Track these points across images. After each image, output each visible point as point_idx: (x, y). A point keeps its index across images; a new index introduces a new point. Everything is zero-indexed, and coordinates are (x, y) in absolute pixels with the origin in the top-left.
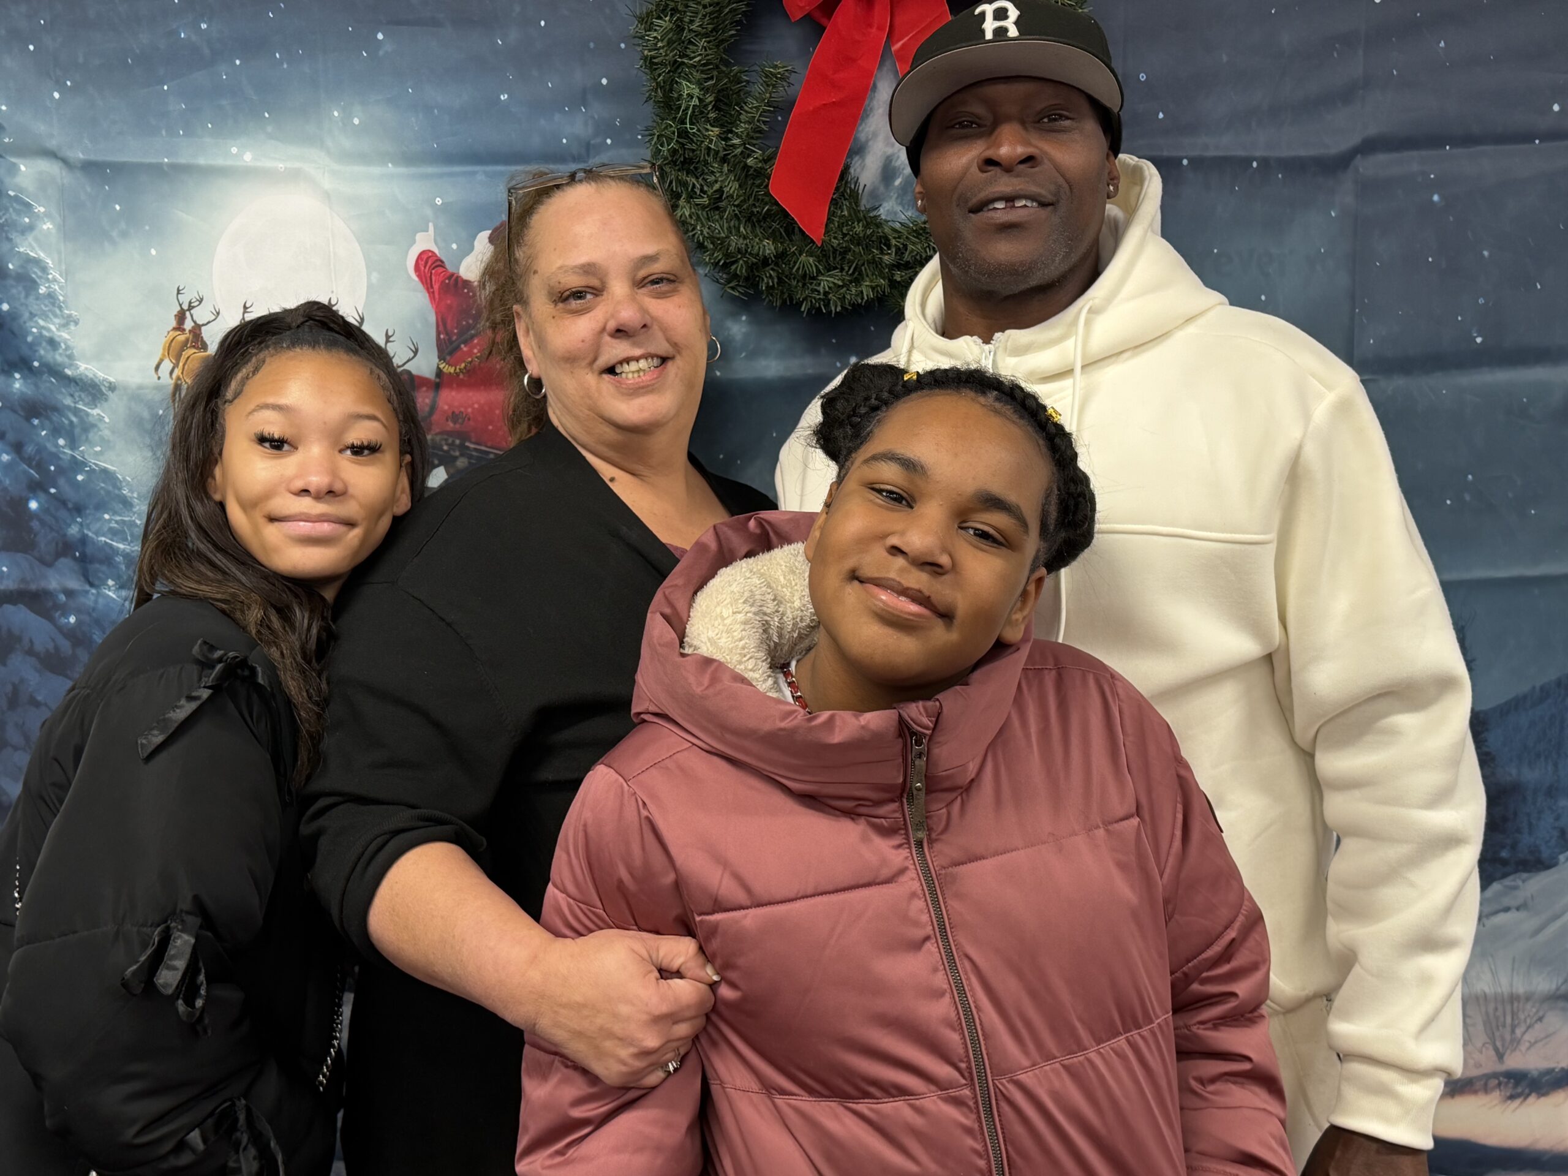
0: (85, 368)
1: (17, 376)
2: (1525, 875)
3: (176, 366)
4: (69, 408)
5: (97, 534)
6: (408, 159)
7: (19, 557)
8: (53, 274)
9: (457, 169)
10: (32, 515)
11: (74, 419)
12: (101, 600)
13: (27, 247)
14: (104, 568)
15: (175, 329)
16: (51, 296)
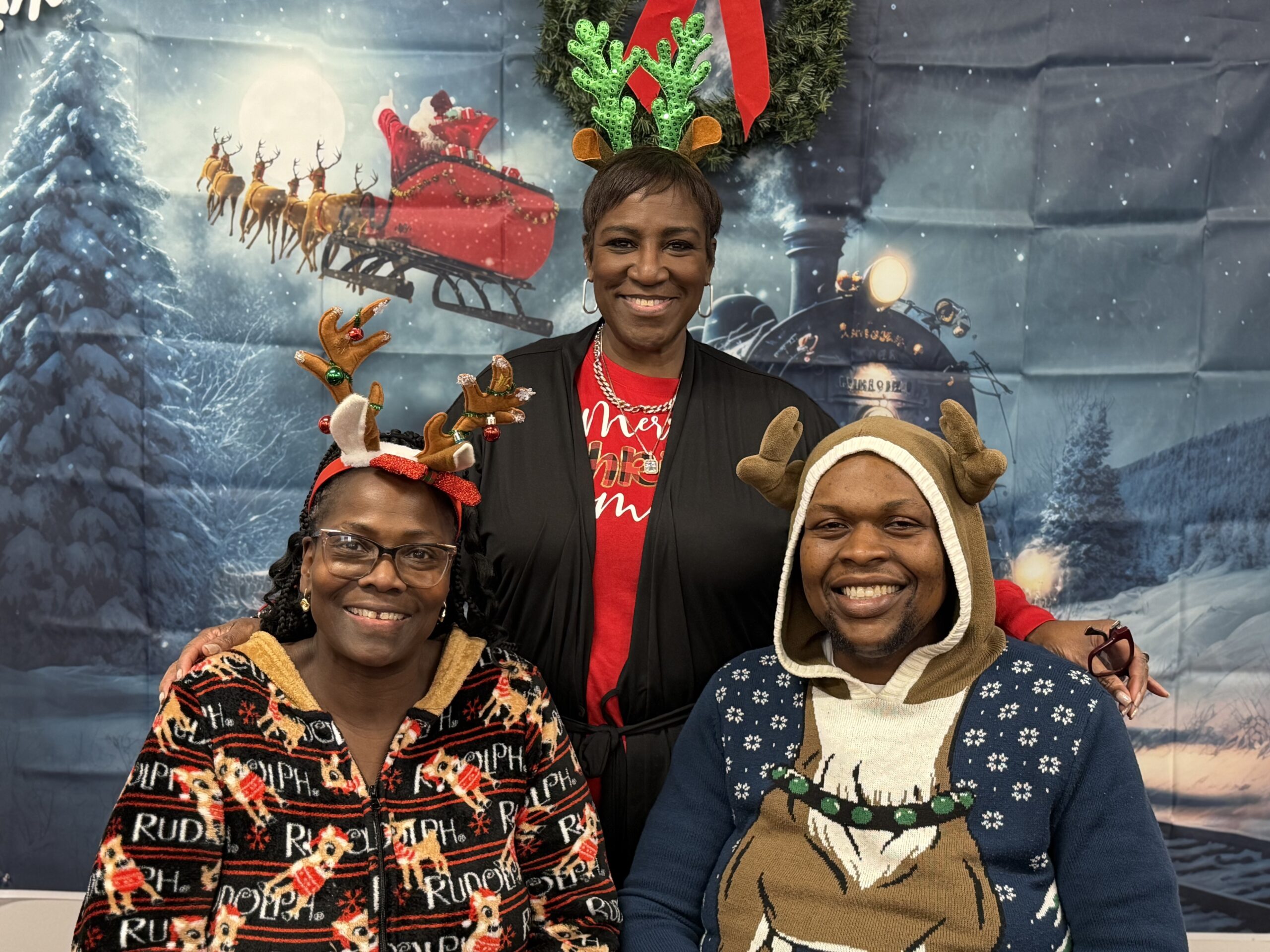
0: (149, 181)
1: (103, 184)
2: (1143, 589)
3: (211, 182)
4: (136, 209)
5: (153, 297)
6: (377, 44)
7: (97, 311)
8: (131, 114)
9: (411, 52)
10: (107, 283)
11: (140, 217)
12: (151, 345)
13: (114, 95)
14: (156, 322)
15: (212, 157)
16: (128, 130)
